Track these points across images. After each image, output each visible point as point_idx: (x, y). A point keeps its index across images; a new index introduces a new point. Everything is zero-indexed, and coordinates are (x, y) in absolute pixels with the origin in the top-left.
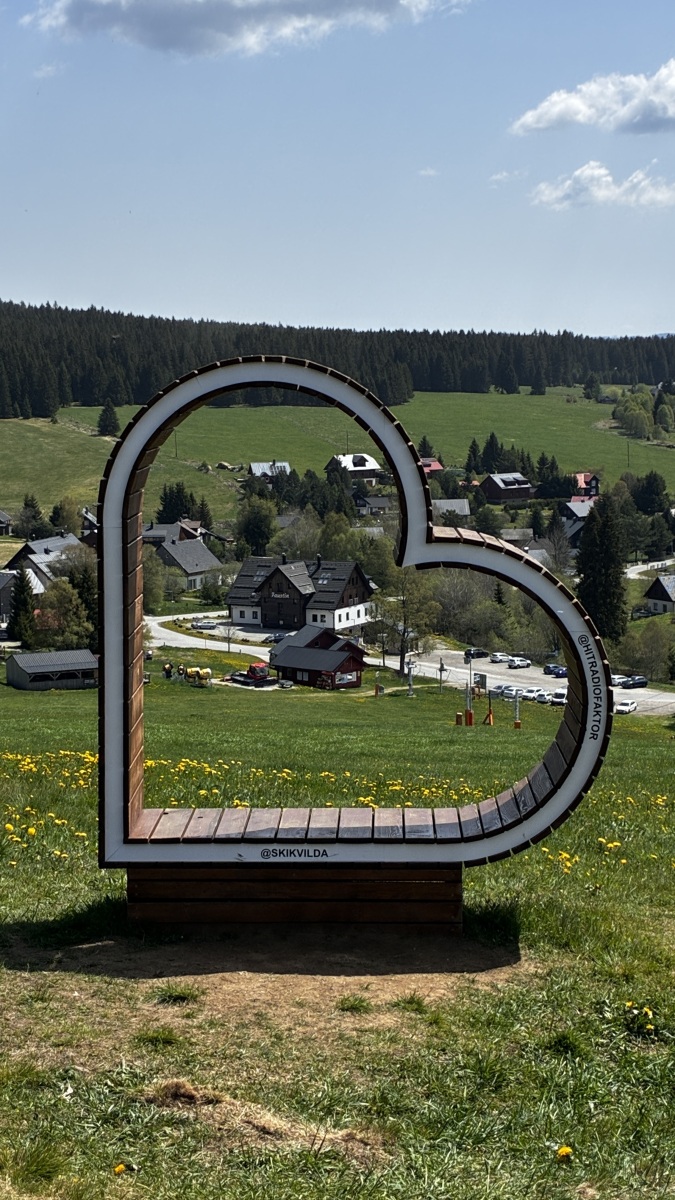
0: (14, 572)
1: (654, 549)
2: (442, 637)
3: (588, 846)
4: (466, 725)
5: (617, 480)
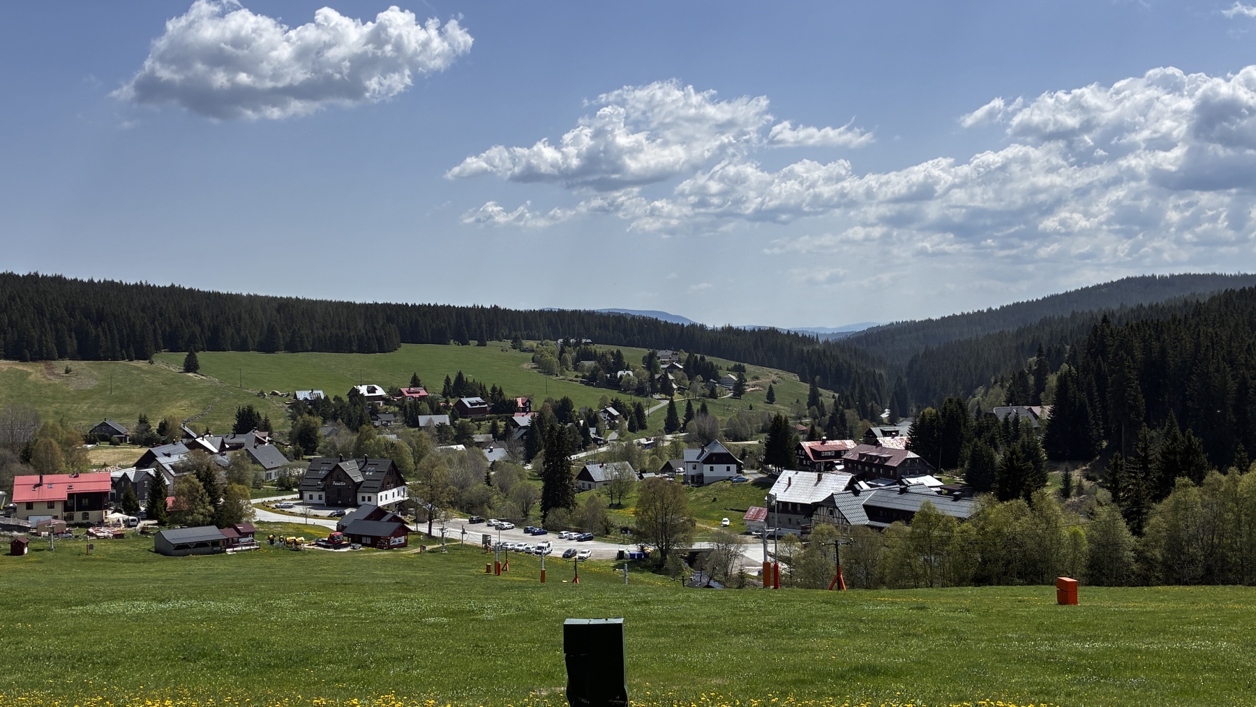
0: (147, 470)
5: (543, 402)
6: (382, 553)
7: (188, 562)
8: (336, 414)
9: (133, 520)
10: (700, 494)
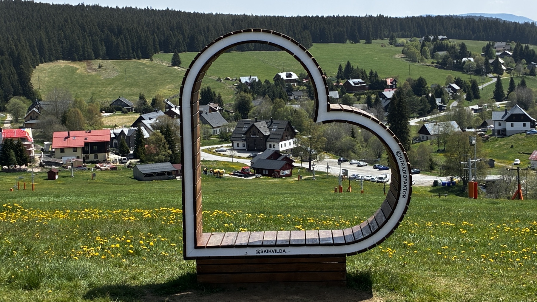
0: (136, 128)
1: (422, 112)
2: (328, 153)
3: (399, 245)
4: (339, 192)
5: (404, 81)
6: (274, 180)
7: (151, 185)
8: (265, 92)
9: (124, 159)
10: (503, 143)
